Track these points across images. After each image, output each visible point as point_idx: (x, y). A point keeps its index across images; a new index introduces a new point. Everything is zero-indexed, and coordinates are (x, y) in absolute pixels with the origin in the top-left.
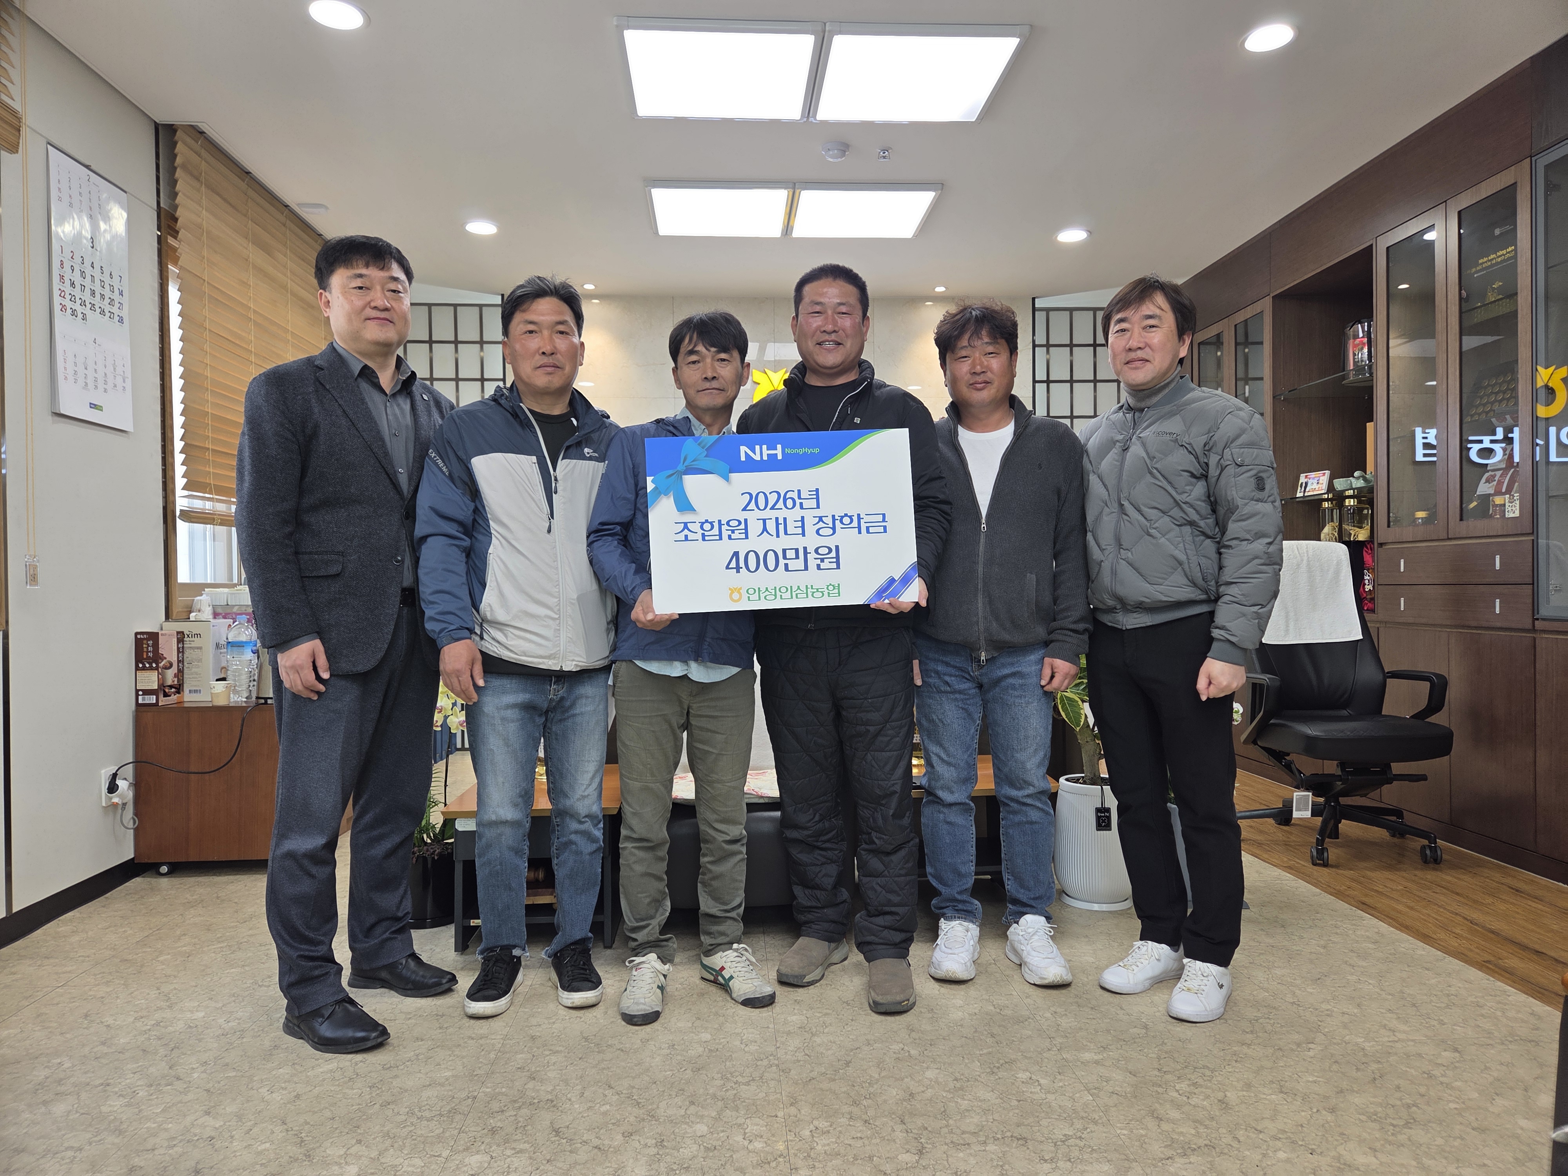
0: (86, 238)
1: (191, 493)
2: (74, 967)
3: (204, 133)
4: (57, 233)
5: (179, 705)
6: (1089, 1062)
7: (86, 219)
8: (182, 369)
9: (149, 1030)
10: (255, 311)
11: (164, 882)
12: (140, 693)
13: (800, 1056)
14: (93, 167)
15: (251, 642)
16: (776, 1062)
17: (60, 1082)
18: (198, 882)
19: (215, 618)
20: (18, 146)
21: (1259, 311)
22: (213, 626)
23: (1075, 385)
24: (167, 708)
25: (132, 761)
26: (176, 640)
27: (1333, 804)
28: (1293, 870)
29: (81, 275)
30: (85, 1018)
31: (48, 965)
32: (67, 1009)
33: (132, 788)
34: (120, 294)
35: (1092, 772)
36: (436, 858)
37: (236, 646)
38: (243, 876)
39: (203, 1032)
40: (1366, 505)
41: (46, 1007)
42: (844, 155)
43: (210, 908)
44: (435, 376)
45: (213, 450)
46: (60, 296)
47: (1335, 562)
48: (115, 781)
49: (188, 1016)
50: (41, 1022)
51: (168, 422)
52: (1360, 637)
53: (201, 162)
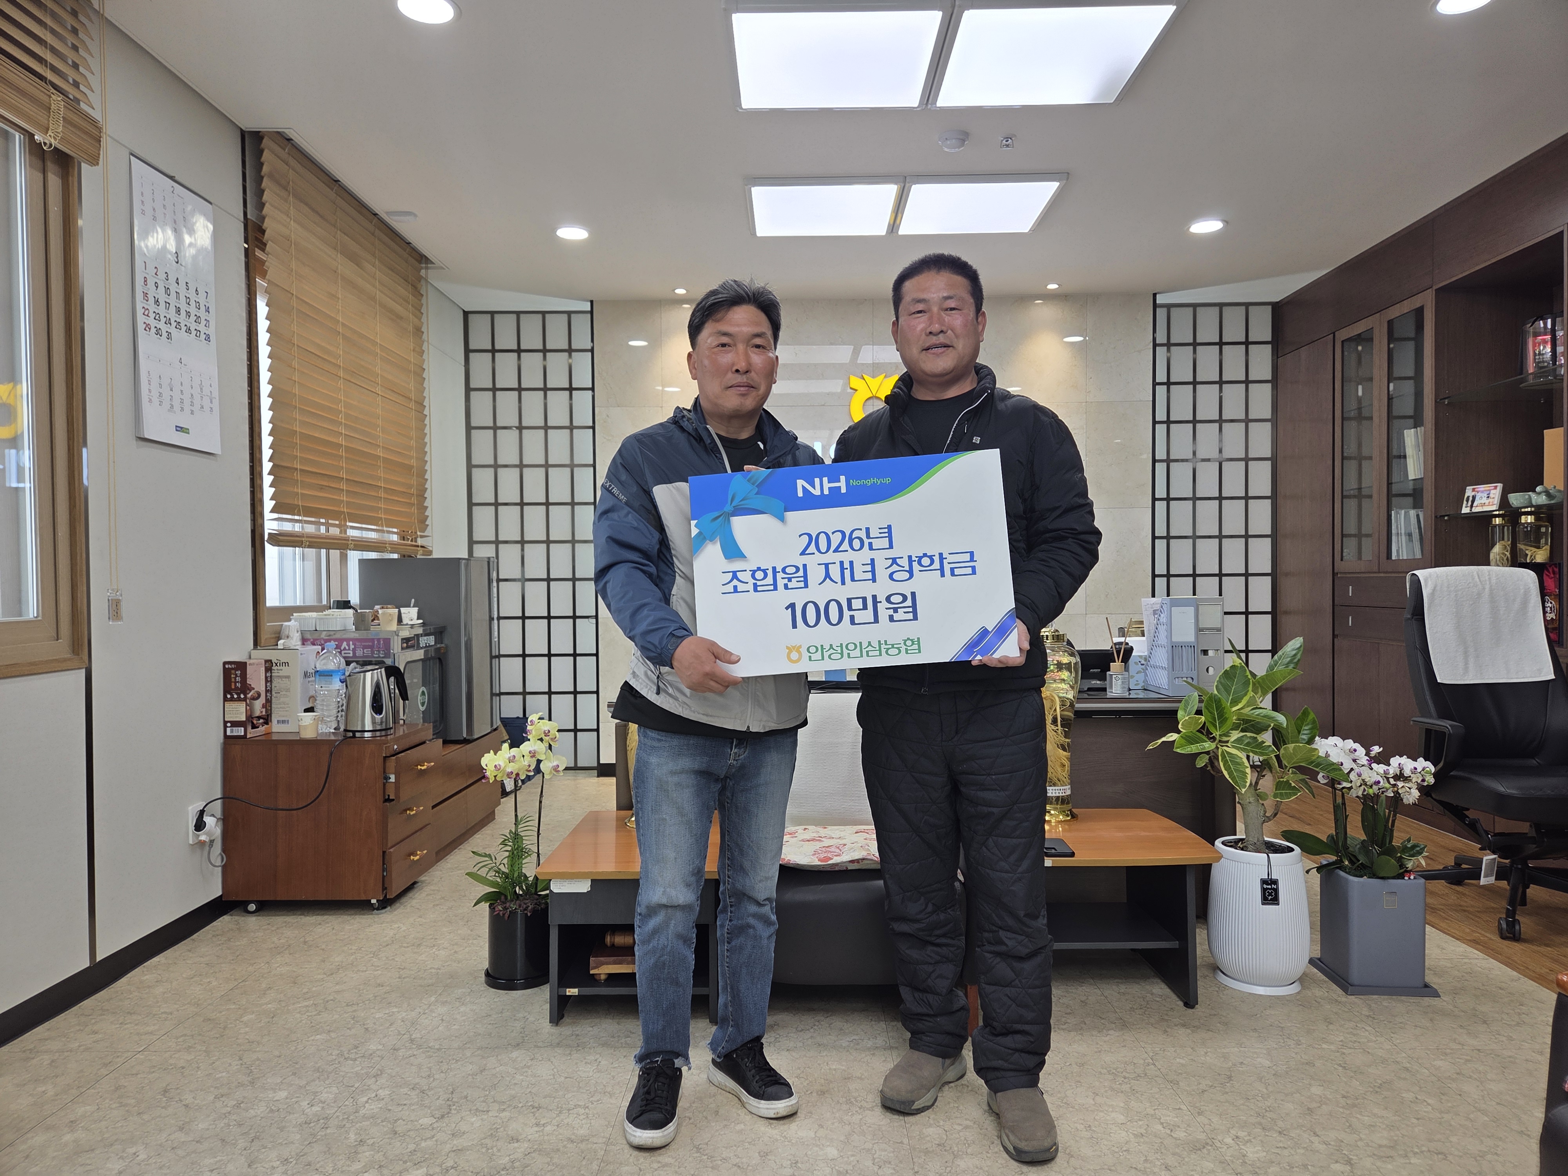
0: (170, 253)
1: (281, 516)
2: (156, 1027)
3: (292, 140)
4: (140, 247)
5: (267, 738)
7: (170, 232)
8: (271, 387)
10: (343, 324)
11: (252, 922)
12: (229, 725)
14: (177, 178)
18: (285, 922)
19: (303, 644)
20: (99, 157)
21: (1418, 305)
22: (301, 654)
23: (1198, 386)
24: (254, 741)
25: (220, 797)
26: (264, 669)
27: (1520, 866)
28: (1480, 945)
29: (166, 292)
30: (164, 1095)
31: (130, 1023)
32: (146, 1081)
33: (220, 823)
34: (206, 311)
35: (1256, 836)
36: (529, 914)
37: (326, 674)
38: (331, 917)
39: (285, 1118)
40: (1544, 522)
41: (125, 1078)
42: (963, 145)
43: (297, 956)
44: (523, 386)
45: (301, 470)
46: (144, 314)
47: (1522, 591)
48: (203, 817)
49: (270, 1096)
50: (118, 1098)
51: (256, 442)
52: (1552, 676)
53: (289, 170)
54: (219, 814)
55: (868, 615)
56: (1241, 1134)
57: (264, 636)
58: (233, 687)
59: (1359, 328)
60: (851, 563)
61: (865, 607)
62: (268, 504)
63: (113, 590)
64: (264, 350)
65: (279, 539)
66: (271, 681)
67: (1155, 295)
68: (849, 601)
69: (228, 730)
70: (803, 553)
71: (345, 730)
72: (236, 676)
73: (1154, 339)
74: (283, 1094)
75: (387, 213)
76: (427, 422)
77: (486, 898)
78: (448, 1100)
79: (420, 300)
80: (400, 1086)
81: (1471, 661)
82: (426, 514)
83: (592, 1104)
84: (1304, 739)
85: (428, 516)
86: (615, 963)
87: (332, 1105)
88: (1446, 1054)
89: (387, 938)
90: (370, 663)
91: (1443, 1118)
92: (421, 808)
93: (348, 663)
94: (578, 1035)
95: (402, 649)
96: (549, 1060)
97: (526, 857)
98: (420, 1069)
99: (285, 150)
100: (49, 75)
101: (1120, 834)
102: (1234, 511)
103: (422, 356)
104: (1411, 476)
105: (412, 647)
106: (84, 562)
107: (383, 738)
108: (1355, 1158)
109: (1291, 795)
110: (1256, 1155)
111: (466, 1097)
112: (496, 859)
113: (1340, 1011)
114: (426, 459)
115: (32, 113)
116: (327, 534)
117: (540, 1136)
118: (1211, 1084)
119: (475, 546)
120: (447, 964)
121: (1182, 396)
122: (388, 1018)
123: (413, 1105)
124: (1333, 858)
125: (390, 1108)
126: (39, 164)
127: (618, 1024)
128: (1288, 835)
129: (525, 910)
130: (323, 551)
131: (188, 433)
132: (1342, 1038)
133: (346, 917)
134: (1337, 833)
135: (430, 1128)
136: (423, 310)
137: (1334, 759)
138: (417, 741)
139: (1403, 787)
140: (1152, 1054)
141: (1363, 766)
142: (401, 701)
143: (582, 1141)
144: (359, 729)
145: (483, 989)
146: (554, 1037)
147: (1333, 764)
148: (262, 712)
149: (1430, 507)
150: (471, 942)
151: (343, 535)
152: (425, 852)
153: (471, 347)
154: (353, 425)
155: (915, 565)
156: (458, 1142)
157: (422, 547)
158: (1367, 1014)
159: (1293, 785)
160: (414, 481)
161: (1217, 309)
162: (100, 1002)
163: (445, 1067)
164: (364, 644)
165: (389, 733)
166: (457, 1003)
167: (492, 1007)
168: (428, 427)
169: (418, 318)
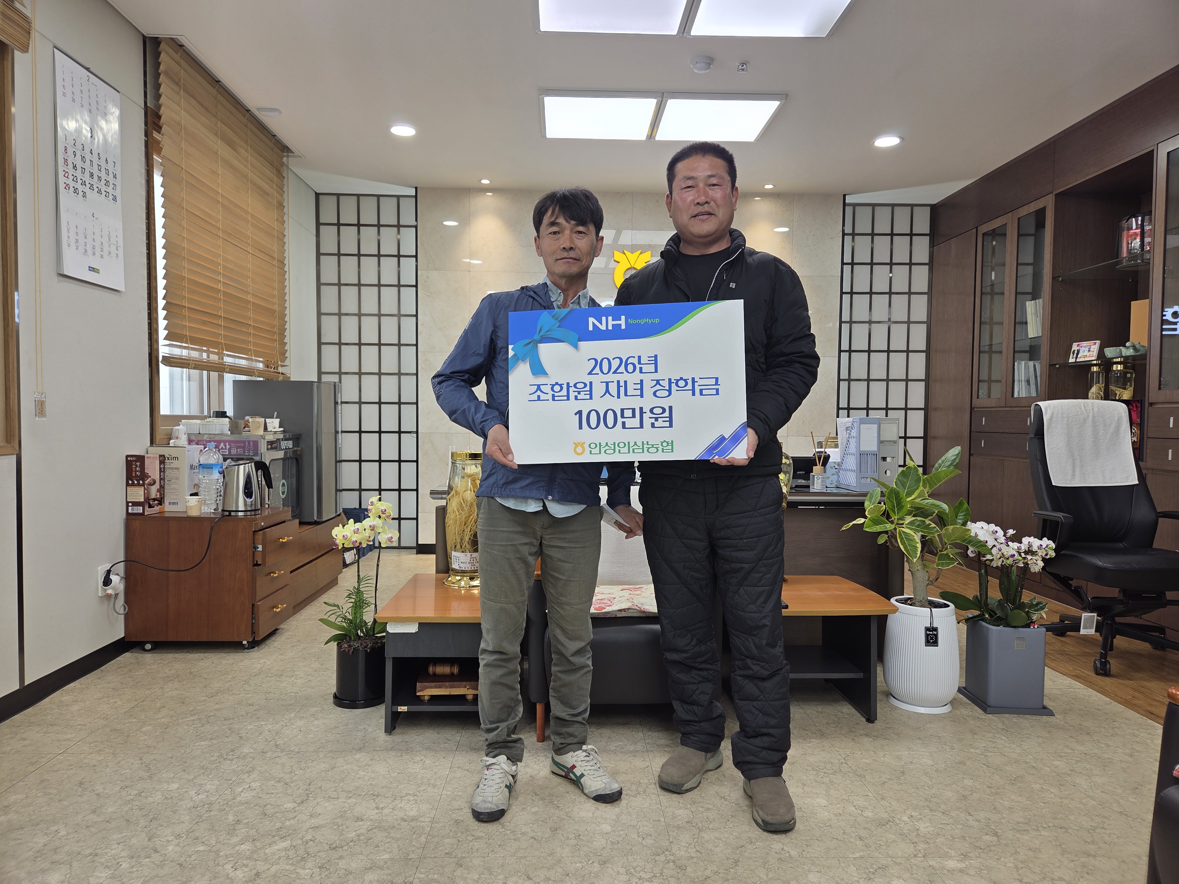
0: (86, 129)
1: (171, 342)
2: (73, 735)
3: (183, 45)
4: (62, 126)
5: (161, 515)
6: (954, 870)
7: (86, 113)
8: (164, 241)
9: (132, 800)
10: (222, 195)
11: (149, 657)
12: (130, 504)
13: (692, 852)
14: (91, 70)
15: (218, 465)
16: (672, 858)
17: (55, 850)
18: (175, 658)
19: (189, 444)
20: (28, 46)
21: (1042, 206)
22: (188, 451)
23: (874, 266)
24: (150, 517)
25: (123, 560)
26: (158, 461)
27: (1109, 622)
28: (1081, 679)
29: (82, 160)
30: (79, 786)
31: (52, 732)
32: (66, 776)
33: (123, 581)
34: (114, 177)
35: (922, 595)
36: (368, 651)
37: (208, 467)
38: (211, 654)
39: (177, 803)
40: (1130, 369)
41: (48, 774)
42: (709, 68)
43: (184, 683)
44: (362, 253)
45: (188, 308)
46: (64, 176)
47: (1117, 418)
48: (109, 576)
49: (165, 787)
50: (43, 789)
51: (153, 284)
52: (1136, 482)
53: (181, 69)
54: (122, 574)
55: (636, 422)
56: (914, 814)
57: (158, 437)
58: (134, 475)
59: (996, 224)
60: (626, 382)
61: (634, 416)
62: (162, 333)
63: (39, 393)
64: (159, 211)
65: (170, 361)
66: (164, 471)
67: (844, 196)
68: (622, 411)
69: (130, 508)
70: (590, 373)
71: (223, 510)
72: (136, 466)
73: (843, 231)
74: (176, 786)
75: (257, 109)
76: (287, 276)
77: (335, 638)
78: (306, 790)
79: (283, 182)
80: (269, 779)
81: (1078, 470)
82: (286, 348)
83: (420, 792)
84: (960, 523)
85: (287, 350)
86: (436, 687)
87: (215, 793)
88: (1062, 757)
89: (255, 670)
90: (242, 459)
91: (1063, 802)
92: (282, 572)
93: (225, 460)
94: (407, 742)
95: (268, 449)
96: (385, 760)
97: (366, 607)
98: (284, 766)
99: (177, 52)
102: (898, 361)
103: (283, 225)
104: (1031, 335)
105: (276, 448)
106: (16, 370)
107: (253, 517)
108: (1000, 831)
109: (950, 564)
110: (926, 830)
111: (321, 788)
112: (342, 608)
113: (981, 725)
114: (286, 305)
116: (208, 359)
117: (379, 816)
118: (889, 777)
119: (323, 376)
120: (303, 689)
121: (862, 273)
122: (258, 729)
123: (279, 793)
124: (977, 613)
125: (260, 796)
127: (438, 734)
128: (944, 595)
129: (365, 647)
130: (205, 373)
131: (99, 273)
132: (984, 745)
133: (223, 654)
134: (981, 594)
135: (293, 811)
136: (285, 189)
137: (981, 538)
138: (279, 520)
139: (1031, 559)
140: (844, 756)
141: (1001, 544)
142: (267, 489)
143: (412, 820)
144: (234, 509)
145: (331, 707)
146: (388, 743)
147: (981, 541)
148: (156, 495)
149: (1046, 357)
150: (321, 673)
151: (221, 361)
152: (285, 606)
153: (321, 221)
154: (230, 275)
155: (673, 385)
156: (314, 822)
157: (282, 374)
158: (1002, 727)
159: (951, 556)
160: (276, 322)
161: (890, 208)
162: (27, 716)
163: (303, 765)
164: (237, 445)
165: (257, 513)
166: (312, 718)
167: (339, 721)
168: (287, 281)
169: (280, 195)
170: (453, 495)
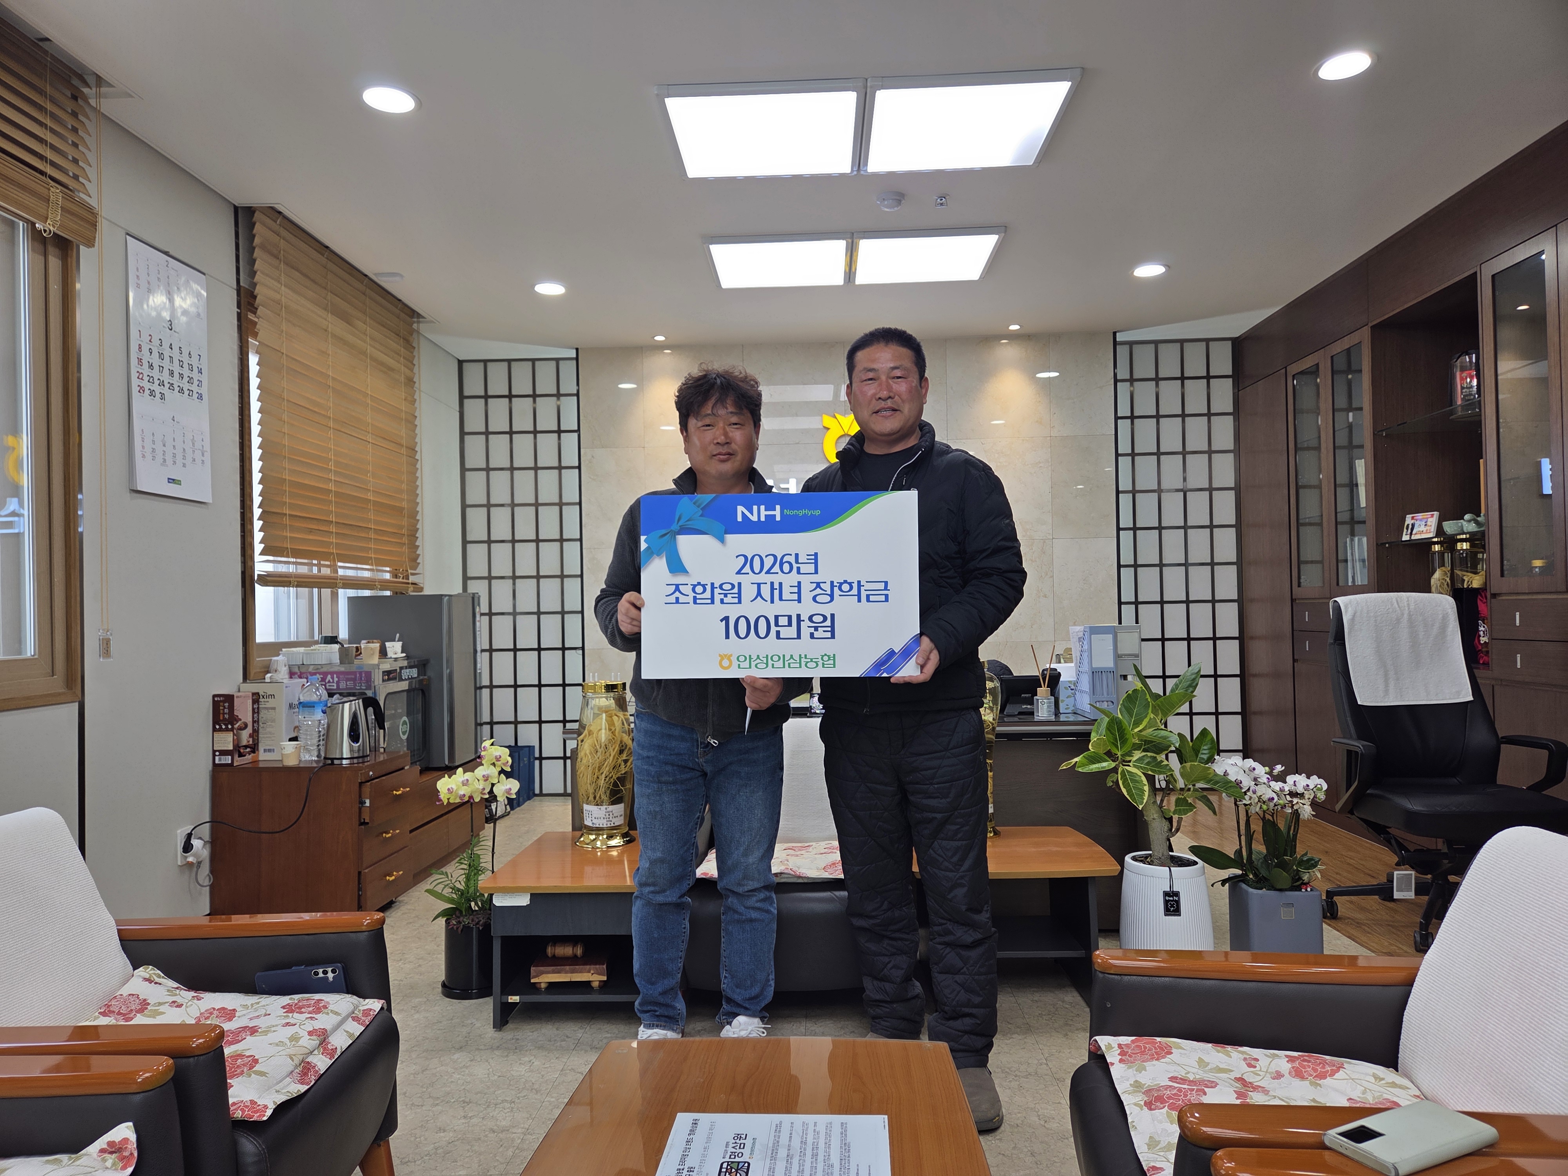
0: (164, 320)
1: (268, 558)
3: (282, 213)
4: (136, 315)
5: (254, 765)
8: (261, 439)
10: (333, 379)
12: (217, 753)
14: (171, 253)
19: (291, 677)
20: (95, 240)
21: (1355, 342)
22: (286, 687)
23: (1161, 420)
24: (241, 769)
25: (208, 820)
26: (251, 701)
27: (1440, 882)
29: (160, 357)
33: (208, 846)
34: (199, 372)
35: (1161, 851)
36: (481, 928)
37: (307, 706)
40: (1480, 548)
42: (900, 204)
44: (514, 429)
45: (290, 515)
46: (138, 378)
47: (1441, 616)
48: (190, 840)
51: (247, 490)
52: (1470, 698)
53: (280, 240)
54: (207, 837)
55: (792, 631)
57: (253, 671)
58: (221, 718)
59: (1307, 363)
60: (781, 584)
61: (790, 624)
62: (258, 547)
63: (103, 630)
64: (255, 406)
65: (267, 580)
66: (258, 712)
67: (1115, 334)
68: (777, 617)
69: (217, 758)
70: (739, 573)
71: (325, 758)
72: (224, 707)
73: (1115, 375)
75: (375, 274)
76: (418, 466)
77: (444, 913)
79: (412, 353)
81: (1392, 684)
82: (418, 553)
83: (519, 1099)
84: (1203, 759)
85: (419, 555)
86: (554, 972)
90: (349, 695)
92: (398, 831)
93: (331, 695)
94: (518, 1039)
95: (384, 681)
96: (487, 1061)
97: (481, 874)
99: (276, 222)
100: (49, 170)
101: (1033, 850)
102: (1199, 540)
103: (414, 405)
104: (1363, 504)
105: (394, 679)
106: (79, 605)
107: (361, 765)
112: (451, 877)
114: (418, 501)
115: (31, 204)
116: (319, 574)
117: (465, 1127)
119: (469, 582)
121: (1146, 430)
124: (1239, 872)
126: (41, 247)
127: (557, 1029)
128: (1193, 849)
129: (478, 923)
130: (316, 590)
131: (180, 484)
134: (1242, 849)
136: (416, 362)
137: (1232, 777)
138: (393, 768)
139: (1297, 803)
140: (1047, 1055)
141: (1262, 783)
142: (379, 730)
143: (502, 1131)
144: (337, 757)
145: (438, 998)
146: (494, 1041)
147: (1232, 781)
148: (248, 742)
149: (1372, 533)
151: (333, 575)
152: (401, 873)
153: (466, 393)
154: (344, 472)
155: (836, 589)
157: (413, 584)
160: (405, 522)
161: (1178, 345)
164: (346, 676)
165: (366, 760)
166: (413, 1011)
167: (444, 1014)
168: (419, 471)
169: (410, 369)
170: (586, 736)
